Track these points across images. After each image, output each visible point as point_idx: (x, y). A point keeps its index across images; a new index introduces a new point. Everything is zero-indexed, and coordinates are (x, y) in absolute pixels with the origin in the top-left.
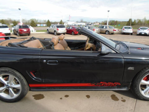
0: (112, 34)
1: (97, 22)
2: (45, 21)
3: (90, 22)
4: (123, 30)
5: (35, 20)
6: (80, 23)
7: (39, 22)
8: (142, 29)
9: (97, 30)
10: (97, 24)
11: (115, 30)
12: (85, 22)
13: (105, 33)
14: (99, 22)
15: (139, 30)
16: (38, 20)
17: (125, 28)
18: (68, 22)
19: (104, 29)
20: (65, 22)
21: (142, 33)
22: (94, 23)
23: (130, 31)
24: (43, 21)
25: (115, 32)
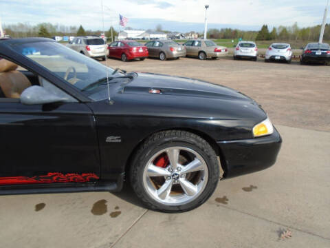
0: (214, 58)
1: (193, 33)
2: (74, 28)
3: (177, 33)
4: (237, 49)
5: (51, 26)
6: (154, 33)
7: (58, 30)
8: (276, 47)
9: (180, 49)
10: (193, 36)
11: (220, 51)
12: (166, 32)
13: (197, 58)
14: (197, 33)
15: (270, 49)
16: (57, 27)
17: (242, 45)
18: (127, 31)
19: (196, 48)
20: (121, 32)
22: (187, 34)
23: (252, 52)
24: (69, 29)
25: (218, 54)
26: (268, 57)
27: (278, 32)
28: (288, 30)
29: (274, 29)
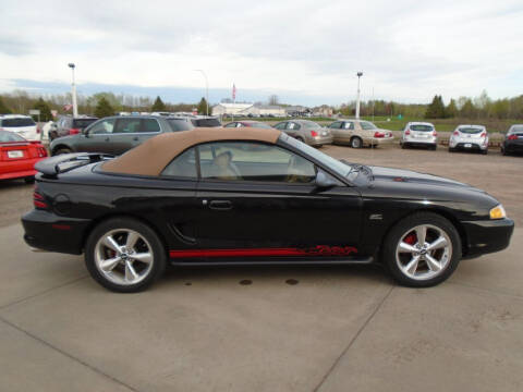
0: (374, 146)
1: (325, 107)
2: (147, 100)
3: (301, 107)
4: (407, 134)
5: (113, 96)
6: (266, 108)
7: (124, 103)
8: (464, 131)
9: (324, 134)
10: (325, 112)
11: (382, 136)
12: (284, 106)
13: (349, 145)
14: (332, 108)
15: (456, 133)
17: (414, 128)
18: (226, 105)
19: (346, 132)
20: (215, 105)
21: (466, 146)
22: (317, 109)
23: (429, 137)
24: (139, 102)
25: (380, 139)
26: (453, 145)
27: (459, 106)
28: (473, 103)
29: (452, 101)
